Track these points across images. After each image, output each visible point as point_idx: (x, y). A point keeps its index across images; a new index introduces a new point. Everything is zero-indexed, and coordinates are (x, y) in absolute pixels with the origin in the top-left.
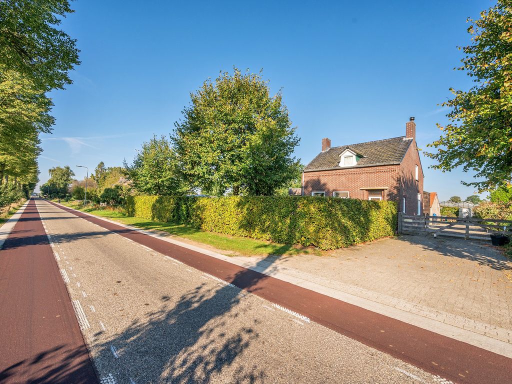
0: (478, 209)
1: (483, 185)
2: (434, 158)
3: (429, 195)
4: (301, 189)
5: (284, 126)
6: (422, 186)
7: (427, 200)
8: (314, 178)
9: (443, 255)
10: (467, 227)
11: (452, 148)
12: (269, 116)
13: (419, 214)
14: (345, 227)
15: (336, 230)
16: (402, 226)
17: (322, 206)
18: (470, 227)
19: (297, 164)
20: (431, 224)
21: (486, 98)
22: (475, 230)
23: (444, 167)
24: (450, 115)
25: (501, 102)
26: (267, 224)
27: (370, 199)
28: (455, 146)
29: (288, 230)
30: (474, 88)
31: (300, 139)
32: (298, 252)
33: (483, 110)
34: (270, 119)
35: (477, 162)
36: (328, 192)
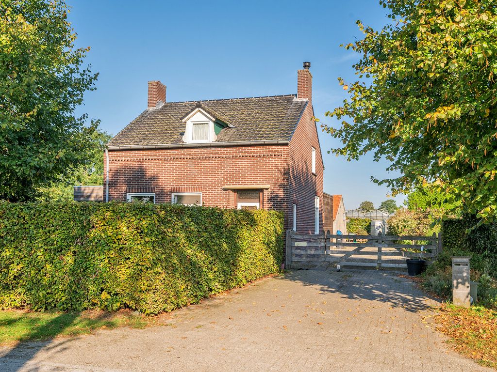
0: (394, 220)
1: (397, 183)
2: (335, 137)
3: (332, 200)
4: (102, 187)
5: (58, 41)
6: (322, 183)
7: (329, 208)
8: (131, 164)
9: (349, 298)
10: (380, 250)
11: (361, 122)
12: (16, 11)
13: (317, 232)
14: (193, 264)
15: (174, 270)
16: (292, 254)
17: (144, 222)
18: (383, 249)
19: (91, 131)
20: (333, 248)
21: (401, 45)
22: (389, 253)
23: (348, 152)
24: (357, 67)
25: (417, 56)
26: (15, 269)
27: (239, 208)
28: (364, 119)
29: (68, 279)
30: (388, 27)
31: (97, 75)
32: (92, 325)
33: (398, 65)
34: (19, 18)
35: (390, 147)
36: (162, 195)
